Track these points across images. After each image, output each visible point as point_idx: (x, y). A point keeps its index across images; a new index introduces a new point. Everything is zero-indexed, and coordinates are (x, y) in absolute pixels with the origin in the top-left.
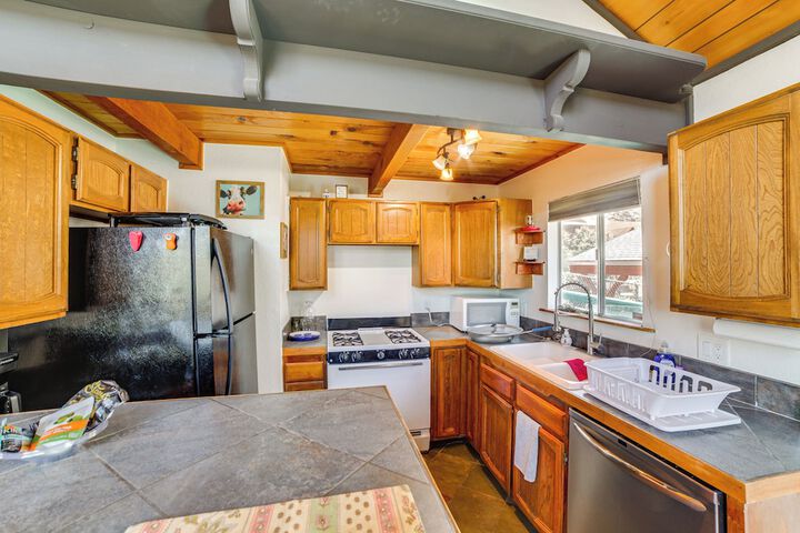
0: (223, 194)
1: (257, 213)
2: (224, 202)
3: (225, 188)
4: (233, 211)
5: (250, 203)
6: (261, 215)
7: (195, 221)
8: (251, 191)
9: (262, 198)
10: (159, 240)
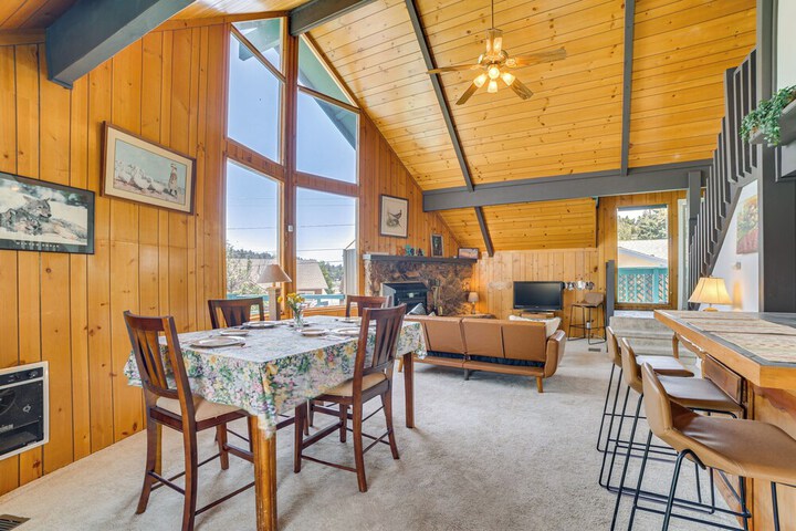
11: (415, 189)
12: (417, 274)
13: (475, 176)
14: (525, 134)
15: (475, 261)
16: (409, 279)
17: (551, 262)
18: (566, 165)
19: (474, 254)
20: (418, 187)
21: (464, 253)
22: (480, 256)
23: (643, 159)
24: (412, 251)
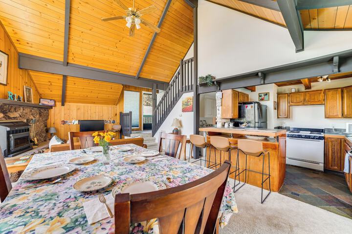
0: (260, 96)
1: (268, 99)
2: (260, 98)
3: (260, 95)
4: (262, 100)
5: (266, 98)
6: (269, 100)
7: (255, 103)
8: (266, 95)
9: (269, 96)
10: (249, 106)
11: (13, 49)
12: (16, 115)
13: (70, 58)
14: (107, 47)
15: (51, 107)
16: (10, 118)
17: (97, 110)
18: (118, 68)
19: (51, 103)
20: (15, 48)
21: (45, 102)
22: (55, 105)
23: (144, 75)
24: (13, 96)
